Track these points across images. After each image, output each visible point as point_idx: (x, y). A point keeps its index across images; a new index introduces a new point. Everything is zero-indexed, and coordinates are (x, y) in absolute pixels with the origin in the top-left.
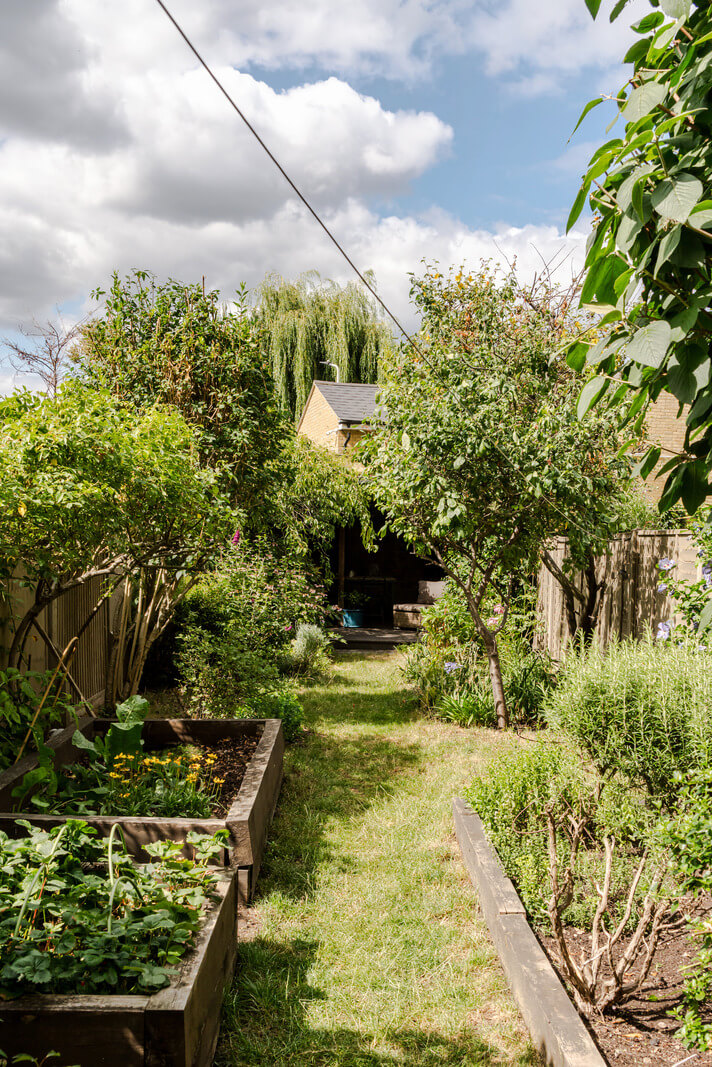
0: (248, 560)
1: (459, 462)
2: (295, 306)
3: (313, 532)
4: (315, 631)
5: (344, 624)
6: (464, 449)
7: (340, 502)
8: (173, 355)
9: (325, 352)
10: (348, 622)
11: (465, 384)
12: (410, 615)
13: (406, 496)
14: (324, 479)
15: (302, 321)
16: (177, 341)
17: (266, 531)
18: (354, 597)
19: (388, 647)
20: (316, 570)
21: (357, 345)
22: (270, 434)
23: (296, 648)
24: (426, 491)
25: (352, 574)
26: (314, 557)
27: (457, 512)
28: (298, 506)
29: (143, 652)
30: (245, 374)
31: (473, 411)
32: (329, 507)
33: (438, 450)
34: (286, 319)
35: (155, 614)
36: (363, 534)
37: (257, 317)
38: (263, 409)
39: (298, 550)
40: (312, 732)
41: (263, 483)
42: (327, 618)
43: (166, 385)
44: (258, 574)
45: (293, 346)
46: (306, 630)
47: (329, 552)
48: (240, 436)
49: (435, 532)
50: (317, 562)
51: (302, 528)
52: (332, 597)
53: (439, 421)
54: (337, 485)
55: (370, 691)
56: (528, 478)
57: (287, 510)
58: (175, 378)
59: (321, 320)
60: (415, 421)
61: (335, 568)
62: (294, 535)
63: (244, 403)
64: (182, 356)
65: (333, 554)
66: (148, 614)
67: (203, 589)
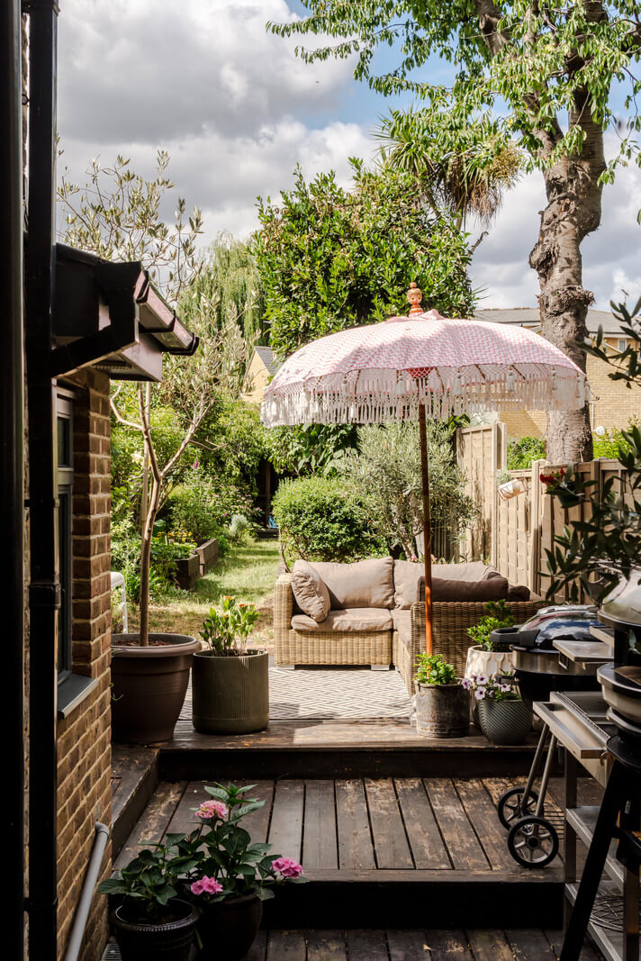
0: (203, 478)
2: (244, 263)
3: (244, 462)
4: (245, 521)
14: (249, 430)
20: (246, 486)
23: (231, 528)
28: (234, 445)
32: (255, 447)
34: (237, 276)
37: (210, 274)
39: (233, 473)
42: (253, 515)
46: (238, 519)
47: (255, 475)
50: (247, 481)
57: (227, 449)
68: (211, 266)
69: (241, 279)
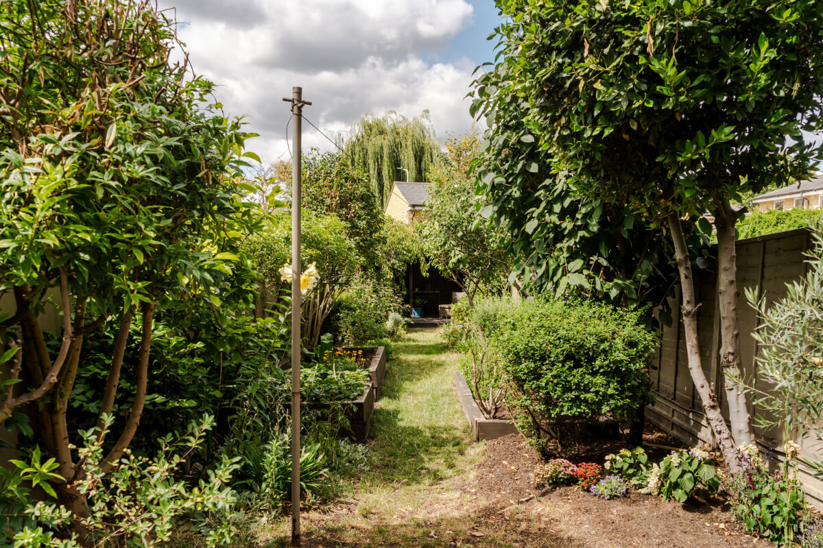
0: (363, 282)
1: (460, 234)
2: (382, 132)
3: (395, 267)
4: (398, 316)
5: (413, 316)
6: (462, 228)
7: (409, 251)
8: (331, 188)
9: (400, 160)
10: (415, 314)
11: (462, 199)
12: (447, 310)
13: (438, 250)
14: (400, 241)
15: (386, 142)
16: (332, 181)
17: (373, 268)
18: (418, 301)
19: (435, 326)
20: (398, 287)
21: (419, 154)
22: (375, 221)
23: (389, 325)
24: (446, 247)
25: (417, 290)
26: (396, 280)
27: (460, 256)
28: (388, 254)
29: (320, 323)
30: (363, 195)
31: (466, 211)
32: (404, 254)
33: (451, 229)
34: (377, 141)
35: (325, 307)
36: (421, 268)
37: (359, 140)
38: (372, 210)
39: (388, 277)
40: (398, 358)
41: (372, 244)
42: (404, 311)
43: (328, 201)
44: (369, 289)
45: (382, 158)
46: (393, 316)
47: (404, 277)
48: (362, 224)
49: (451, 265)
50: (398, 283)
51: (390, 265)
52: (406, 301)
53: (451, 216)
54: (407, 243)
55: (425, 344)
56: (491, 240)
57: (382, 256)
58: (332, 198)
59: (397, 140)
60: (440, 216)
61: (407, 286)
62: (386, 269)
63: (363, 208)
64: (335, 188)
65: (407, 279)
66: (322, 306)
67: (344, 295)
68: (360, 135)
69: (380, 142)
